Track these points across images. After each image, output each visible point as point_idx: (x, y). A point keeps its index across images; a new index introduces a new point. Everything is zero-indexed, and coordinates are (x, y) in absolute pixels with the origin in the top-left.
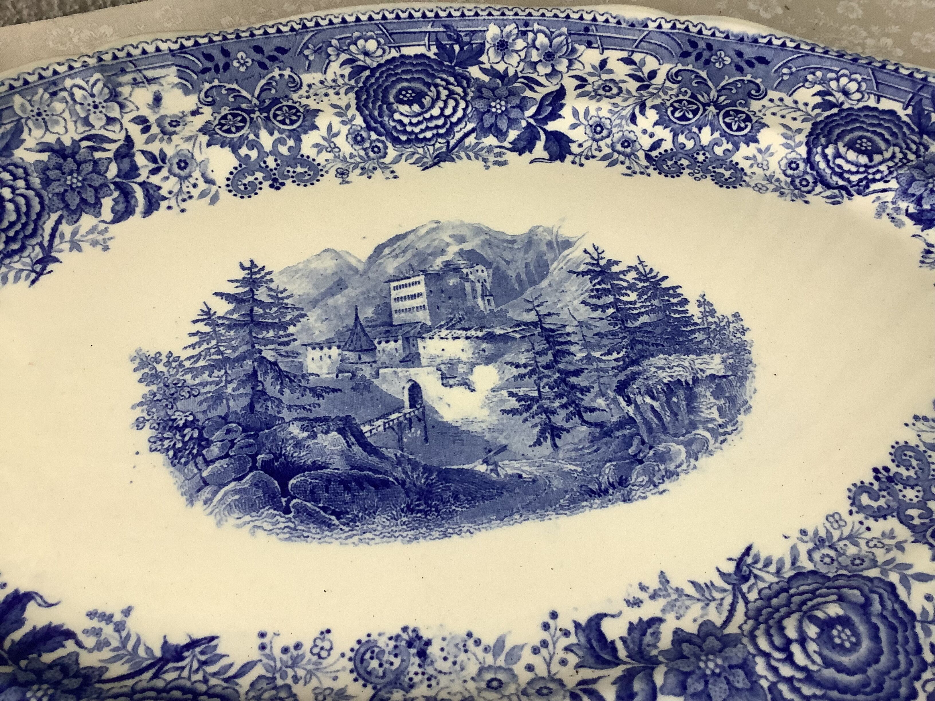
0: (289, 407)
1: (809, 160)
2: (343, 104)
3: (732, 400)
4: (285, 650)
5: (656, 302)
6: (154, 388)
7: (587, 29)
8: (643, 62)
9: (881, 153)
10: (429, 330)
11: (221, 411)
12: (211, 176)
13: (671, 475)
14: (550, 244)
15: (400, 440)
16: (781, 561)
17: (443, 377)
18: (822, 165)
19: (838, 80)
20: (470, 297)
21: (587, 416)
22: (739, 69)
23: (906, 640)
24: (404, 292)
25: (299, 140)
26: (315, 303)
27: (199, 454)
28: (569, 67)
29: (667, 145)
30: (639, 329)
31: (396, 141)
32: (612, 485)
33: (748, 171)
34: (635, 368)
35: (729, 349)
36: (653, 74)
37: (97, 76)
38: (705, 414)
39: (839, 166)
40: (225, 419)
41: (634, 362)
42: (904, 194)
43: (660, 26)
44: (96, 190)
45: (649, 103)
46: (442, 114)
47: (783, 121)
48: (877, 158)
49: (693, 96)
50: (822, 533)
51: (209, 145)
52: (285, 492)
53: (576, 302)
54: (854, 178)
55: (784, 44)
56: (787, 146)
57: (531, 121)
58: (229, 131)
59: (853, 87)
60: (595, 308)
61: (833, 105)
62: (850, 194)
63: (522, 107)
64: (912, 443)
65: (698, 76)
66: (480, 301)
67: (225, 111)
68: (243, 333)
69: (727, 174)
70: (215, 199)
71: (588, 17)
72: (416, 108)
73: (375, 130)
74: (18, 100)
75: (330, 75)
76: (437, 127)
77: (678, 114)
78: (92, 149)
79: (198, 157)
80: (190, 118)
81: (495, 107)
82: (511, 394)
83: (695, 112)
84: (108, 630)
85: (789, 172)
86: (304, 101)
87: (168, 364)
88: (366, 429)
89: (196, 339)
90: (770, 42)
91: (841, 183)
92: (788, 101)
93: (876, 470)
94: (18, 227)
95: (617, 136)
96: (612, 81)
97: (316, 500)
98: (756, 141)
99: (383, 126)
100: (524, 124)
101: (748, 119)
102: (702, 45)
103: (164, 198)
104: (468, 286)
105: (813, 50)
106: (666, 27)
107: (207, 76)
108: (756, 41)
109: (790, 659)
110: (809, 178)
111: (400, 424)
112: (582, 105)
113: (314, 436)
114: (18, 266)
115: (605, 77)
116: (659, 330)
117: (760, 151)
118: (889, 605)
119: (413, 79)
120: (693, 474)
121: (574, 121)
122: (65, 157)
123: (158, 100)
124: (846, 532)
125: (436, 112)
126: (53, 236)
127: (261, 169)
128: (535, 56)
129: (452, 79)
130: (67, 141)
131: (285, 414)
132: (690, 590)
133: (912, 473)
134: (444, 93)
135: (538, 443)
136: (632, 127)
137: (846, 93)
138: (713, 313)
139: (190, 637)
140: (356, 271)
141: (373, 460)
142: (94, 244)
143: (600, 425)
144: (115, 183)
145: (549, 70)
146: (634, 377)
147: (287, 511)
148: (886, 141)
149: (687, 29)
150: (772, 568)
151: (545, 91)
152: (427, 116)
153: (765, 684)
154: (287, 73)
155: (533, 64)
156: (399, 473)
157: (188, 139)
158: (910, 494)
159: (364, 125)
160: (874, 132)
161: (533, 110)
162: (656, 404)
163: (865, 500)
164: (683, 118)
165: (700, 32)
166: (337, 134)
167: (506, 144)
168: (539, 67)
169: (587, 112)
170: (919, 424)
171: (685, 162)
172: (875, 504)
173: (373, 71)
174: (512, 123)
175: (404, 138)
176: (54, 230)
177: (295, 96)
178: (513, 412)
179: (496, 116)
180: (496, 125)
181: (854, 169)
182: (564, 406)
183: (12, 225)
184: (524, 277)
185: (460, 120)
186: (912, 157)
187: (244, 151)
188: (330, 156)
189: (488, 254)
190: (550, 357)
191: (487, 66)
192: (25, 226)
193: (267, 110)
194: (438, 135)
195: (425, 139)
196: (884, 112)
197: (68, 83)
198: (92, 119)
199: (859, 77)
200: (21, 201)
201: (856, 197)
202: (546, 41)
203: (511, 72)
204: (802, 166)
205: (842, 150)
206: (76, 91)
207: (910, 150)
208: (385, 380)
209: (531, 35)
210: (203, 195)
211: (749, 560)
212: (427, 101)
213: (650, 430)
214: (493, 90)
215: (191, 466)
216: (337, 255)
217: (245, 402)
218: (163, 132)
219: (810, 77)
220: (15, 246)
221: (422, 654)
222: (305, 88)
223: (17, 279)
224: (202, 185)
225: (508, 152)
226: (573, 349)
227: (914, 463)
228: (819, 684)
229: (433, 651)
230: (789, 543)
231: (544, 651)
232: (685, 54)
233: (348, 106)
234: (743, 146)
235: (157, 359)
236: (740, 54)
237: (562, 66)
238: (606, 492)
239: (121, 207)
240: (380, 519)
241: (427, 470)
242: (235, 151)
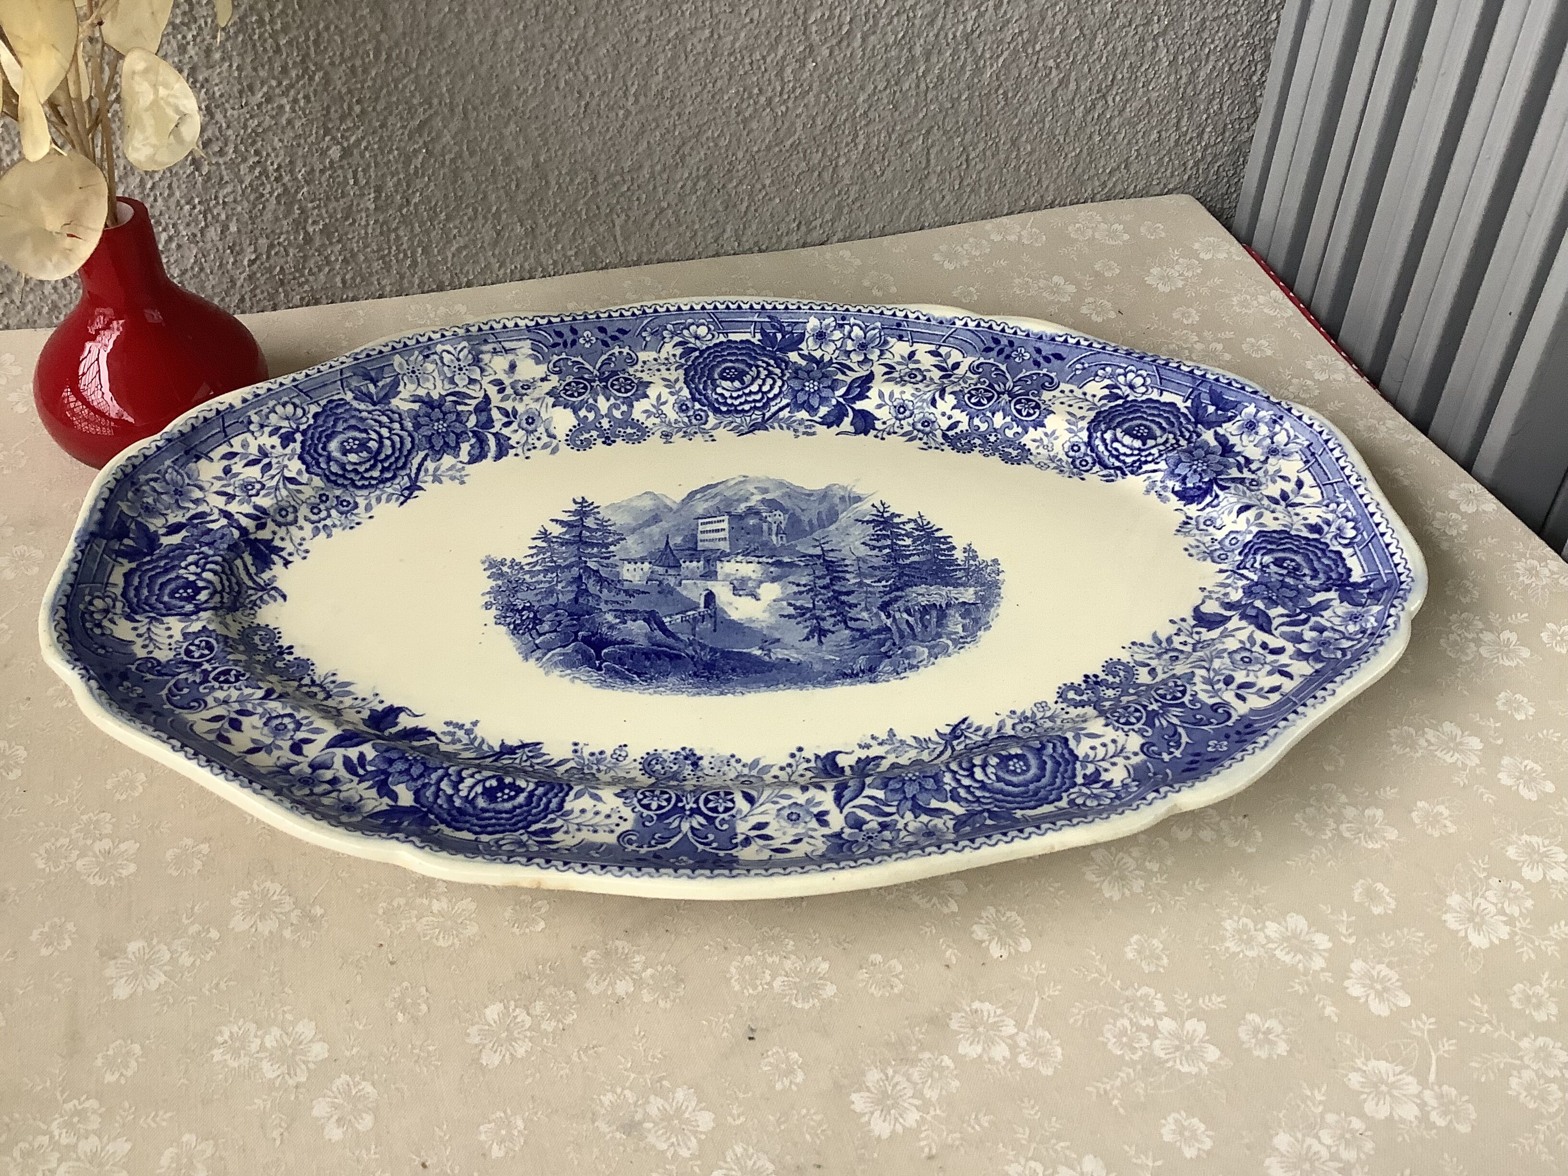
0: (606, 602)
1: (1089, 444)
2: (673, 379)
3: (976, 621)
4: (592, 754)
5: (927, 547)
6: (500, 582)
7: (899, 325)
8: (949, 355)
9: (1155, 438)
10: (728, 555)
11: (552, 601)
12: (553, 431)
13: (912, 667)
14: (842, 498)
15: (694, 629)
16: (989, 730)
17: (734, 588)
18: (1101, 448)
19: (1125, 375)
20: (766, 534)
21: (851, 624)
22: (1037, 364)
23: (1066, 771)
24: (709, 527)
25: (631, 406)
26: (633, 531)
27: (534, 628)
28: (880, 357)
29: (963, 426)
30: (909, 565)
31: (717, 411)
32: (863, 672)
33: (1033, 451)
34: (899, 593)
35: (983, 585)
36: (956, 366)
37: (465, 344)
38: (951, 628)
39: (1116, 450)
40: (555, 606)
41: (898, 589)
42: (1172, 474)
43: (966, 324)
44: (458, 436)
45: (948, 390)
46: (760, 390)
47: (1070, 409)
48: (1150, 443)
49: (990, 385)
50: (1028, 714)
51: (554, 406)
52: (599, 657)
53: (857, 543)
54: (1129, 460)
55: (1078, 343)
56: (1070, 431)
57: (841, 400)
58: (572, 396)
59: (1139, 381)
60: (874, 548)
61: (1119, 397)
62: (1124, 474)
63: (833, 388)
64: (1124, 660)
65: (998, 369)
66: (774, 537)
67: (569, 379)
68: (573, 548)
69: (1014, 453)
70: (554, 451)
71: (900, 314)
72: (737, 384)
73: (699, 401)
74: (397, 359)
75: (663, 355)
76: (755, 401)
77: (973, 400)
78: (456, 403)
79: (544, 416)
80: (540, 383)
81: (809, 386)
82: (790, 604)
83: (989, 399)
84: (460, 734)
85: (1071, 453)
86: (639, 375)
87: (511, 567)
88: (666, 620)
89: (534, 551)
90: (1066, 341)
91: (1117, 464)
92: (1078, 393)
93: (1086, 676)
94: (392, 459)
95: (918, 417)
96: (918, 369)
97: (623, 665)
98: (1043, 426)
99: (707, 398)
100: (834, 402)
101: (1037, 406)
102: (1004, 342)
103: (513, 447)
104: (765, 526)
105: (1104, 348)
106: (972, 325)
107: (556, 350)
108: (1053, 339)
109: (971, 775)
110: (1089, 459)
111: (695, 618)
112: (887, 388)
113: (625, 622)
114: (390, 490)
115: (912, 366)
116: (925, 567)
117: (1046, 434)
118: (1059, 750)
119: (737, 361)
120: (931, 668)
121: (880, 402)
122: (433, 408)
123: (513, 367)
124: (1048, 714)
125: (755, 388)
126: (419, 469)
127: (596, 429)
128: (850, 345)
129: (772, 362)
130: (435, 396)
131: (602, 606)
132: (912, 742)
133: (1117, 680)
134: (764, 373)
135: (807, 639)
136: (932, 409)
137: (1132, 387)
138: (975, 558)
139: (521, 741)
140: (671, 509)
141: (671, 641)
142: (453, 478)
143: (861, 630)
144: (473, 432)
145: (861, 358)
146: (896, 600)
147: (599, 669)
148: (1163, 429)
149: (990, 327)
150: (981, 733)
151: (854, 375)
152: (747, 391)
153: (948, 788)
154: (626, 350)
155: (848, 353)
156: (690, 651)
157: (537, 400)
158: (1110, 693)
159: (689, 396)
160: (1152, 421)
161: (843, 390)
162: (910, 619)
163: (1071, 695)
164: (979, 403)
165: (1003, 330)
166: (665, 403)
167: (816, 418)
168: (852, 355)
169: (892, 395)
170: (1135, 648)
171: (978, 441)
172: (1078, 698)
173: (702, 352)
174: (823, 400)
175: (724, 409)
176: (421, 465)
177: (631, 370)
178: (790, 616)
179: (809, 395)
180: (809, 402)
181: (1129, 452)
182: (831, 616)
183: (388, 457)
184: (815, 522)
185: (776, 396)
186: (1183, 442)
187: (583, 413)
188: (658, 421)
189: (786, 503)
190: (827, 580)
191: (806, 352)
192: (397, 459)
193: (606, 380)
194: (755, 408)
195: (743, 411)
196: (1165, 404)
197: (439, 348)
198: (457, 379)
199: (1144, 373)
200: (397, 439)
201: (1130, 476)
202: (861, 333)
203: (827, 358)
204: (1083, 448)
205: (1119, 435)
206: (445, 354)
207: (1183, 436)
208: (686, 588)
209: (847, 328)
210: (545, 447)
211: (963, 726)
212: (747, 379)
213: (902, 636)
214: (808, 372)
215: (527, 635)
216: (655, 497)
217: (572, 596)
218: (516, 393)
219: (1100, 372)
220: (388, 475)
221: (695, 764)
222: (640, 363)
223: (388, 500)
224: (545, 439)
225: (817, 425)
226: (848, 576)
227: (1122, 673)
228: (989, 791)
229: (704, 763)
230: (999, 718)
231: (789, 770)
232: (988, 350)
233: (677, 380)
234: (1031, 429)
235: (503, 563)
236: (1039, 351)
237: (874, 355)
238: (857, 675)
239: (476, 452)
240: (672, 679)
241: (713, 650)
242: (575, 412)
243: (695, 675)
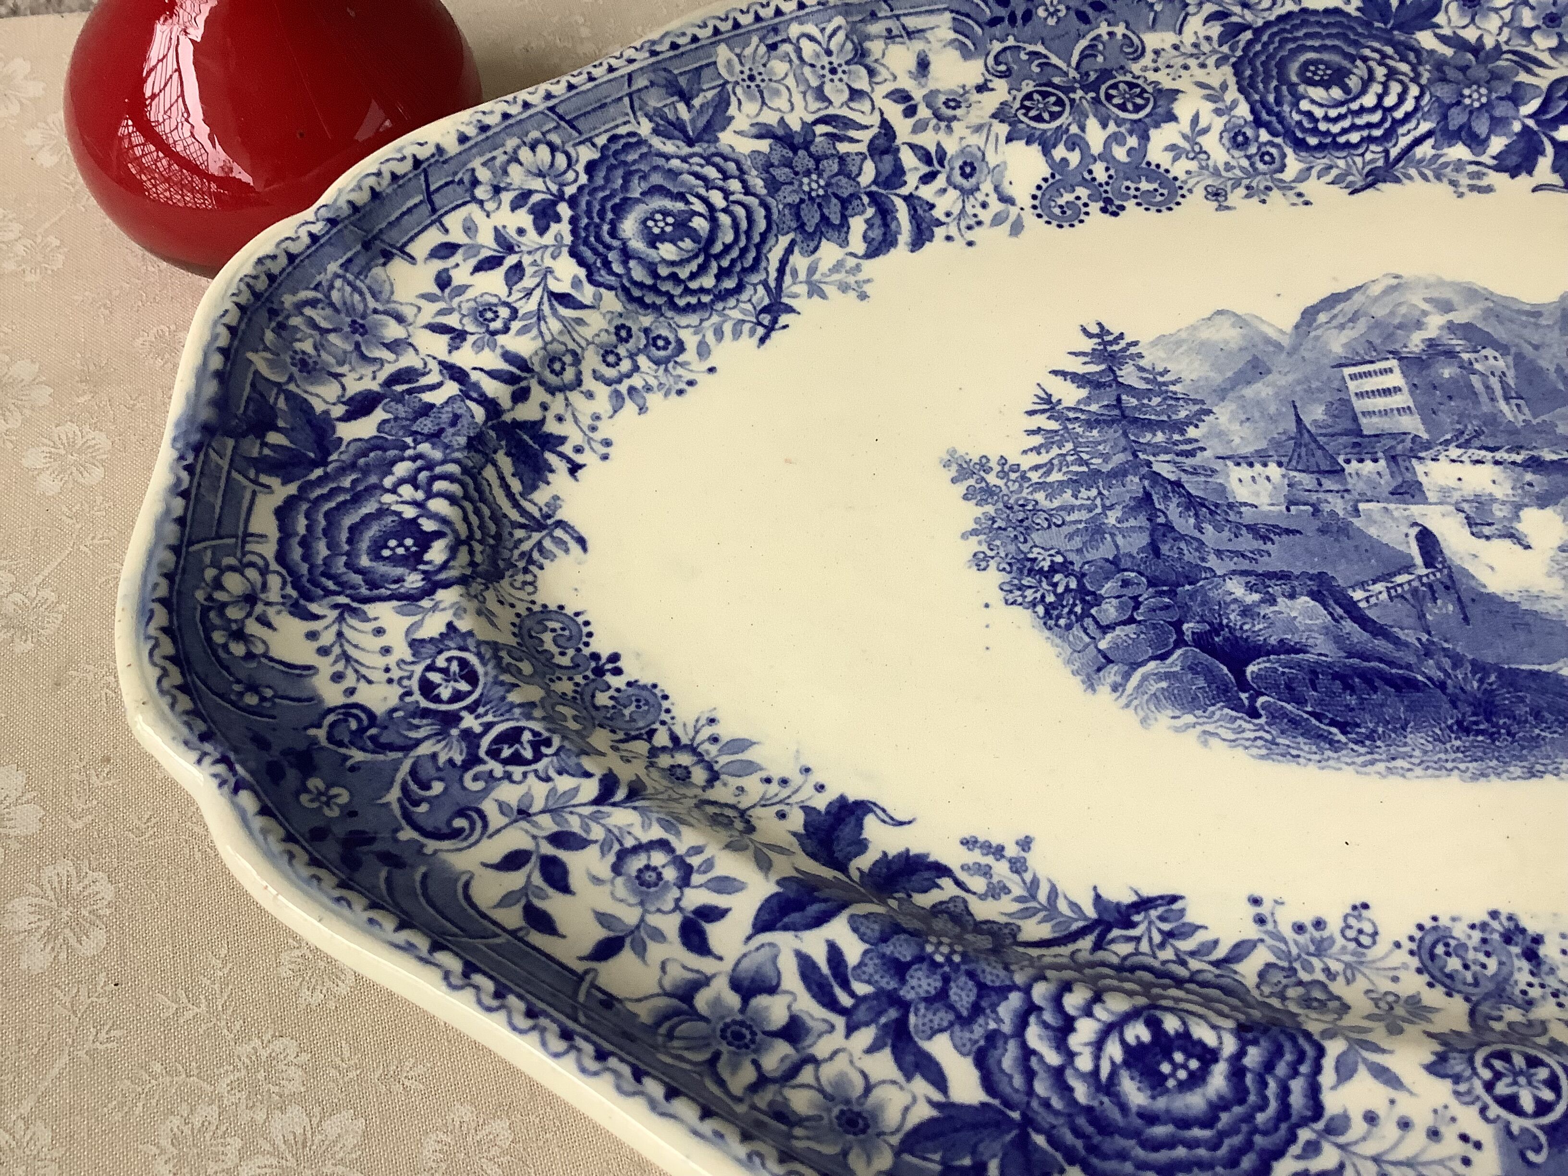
0: (1219, 553)
2: (1215, 82)
4: (1300, 928)
6: (990, 509)
10: (1427, 446)
11: (1106, 551)
12: (1009, 191)
15: (1422, 616)
17: (1470, 522)
20: (1484, 398)
24: (1369, 384)
25: (1145, 138)
26: (1222, 393)
27: (1086, 614)
31: (1300, 145)
37: (839, 20)
40: (1115, 563)
44: (845, 203)
46: (1379, 105)
51: (1009, 139)
52: (1243, 685)
57: (1531, 123)
58: (1039, 119)
63: (1516, 97)
66: (1502, 405)
67: (1028, 87)
68: (1114, 433)
70: (1017, 228)
72: (1336, 93)
73: (1267, 126)
74: (723, 53)
75: (1188, 37)
76: (1369, 126)
78: (834, 138)
79: (992, 159)
80: (975, 97)
81: (1470, 96)
84: (1001, 869)
86: (1152, 76)
87: (1003, 474)
88: (1358, 595)
89: (1038, 440)
94: (735, 253)
97: (1300, 702)
99: (1281, 120)
100: (1517, 127)
103: (939, 223)
104: (1475, 380)
107: (998, 30)
111: (1415, 592)
113: (1273, 601)
114: (736, 314)
119: (1323, 48)
122: (794, 149)
123: (923, 65)
125: (1369, 100)
126: (781, 271)
127: (1084, 183)
128: (1528, 19)
129: (1389, 50)
130: (796, 126)
131: (1212, 561)
134: (1380, 72)
139: (1137, 893)
140: (1279, 346)
141: (1382, 645)
142: (844, 288)
144: (870, 194)
145: (1554, 42)
147: (1253, 713)
151: (1553, 75)
152: (1355, 106)
154: (1120, 30)
155: (1526, 31)
156: (1430, 668)
157: (978, 129)
159: (1250, 118)
161: (1534, 105)
166: (1205, 131)
167: (1486, 159)
168: (1536, 37)
173: (1258, 32)
174: (1498, 124)
175: (1313, 141)
176: (784, 262)
177: (1136, 68)
179: (1471, 113)
180: (1470, 128)
183: (727, 248)
185: (1408, 116)
187: (1060, 152)
188: (1193, 166)
189: (1499, 332)
191: (1447, 31)
192: (744, 251)
193: (1094, 87)
194: (1370, 139)
195: (1348, 145)
197: (794, 30)
198: (828, 90)
200: (740, 212)
203: (1489, 43)
206: (805, 43)
208: (1371, 520)
210: (998, 220)
212: (1353, 83)
214: (1463, 70)
215: (1077, 630)
216: (1240, 321)
217: (1143, 540)
218: (938, 116)
220: (730, 284)
221: (1531, 955)
222: (1149, 55)
223: (737, 334)
224: (995, 206)
225: (1490, 172)
229: (1549, 951)
233: (1224, 87)
235: (984, 465)
239: (876, 233)
240: (1416, 739)
241: (1480, 668)
242: (1046, 152)
243: (1463, 728)
